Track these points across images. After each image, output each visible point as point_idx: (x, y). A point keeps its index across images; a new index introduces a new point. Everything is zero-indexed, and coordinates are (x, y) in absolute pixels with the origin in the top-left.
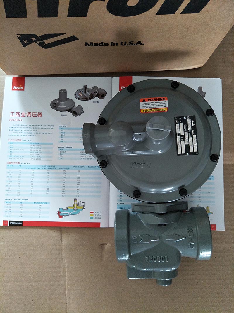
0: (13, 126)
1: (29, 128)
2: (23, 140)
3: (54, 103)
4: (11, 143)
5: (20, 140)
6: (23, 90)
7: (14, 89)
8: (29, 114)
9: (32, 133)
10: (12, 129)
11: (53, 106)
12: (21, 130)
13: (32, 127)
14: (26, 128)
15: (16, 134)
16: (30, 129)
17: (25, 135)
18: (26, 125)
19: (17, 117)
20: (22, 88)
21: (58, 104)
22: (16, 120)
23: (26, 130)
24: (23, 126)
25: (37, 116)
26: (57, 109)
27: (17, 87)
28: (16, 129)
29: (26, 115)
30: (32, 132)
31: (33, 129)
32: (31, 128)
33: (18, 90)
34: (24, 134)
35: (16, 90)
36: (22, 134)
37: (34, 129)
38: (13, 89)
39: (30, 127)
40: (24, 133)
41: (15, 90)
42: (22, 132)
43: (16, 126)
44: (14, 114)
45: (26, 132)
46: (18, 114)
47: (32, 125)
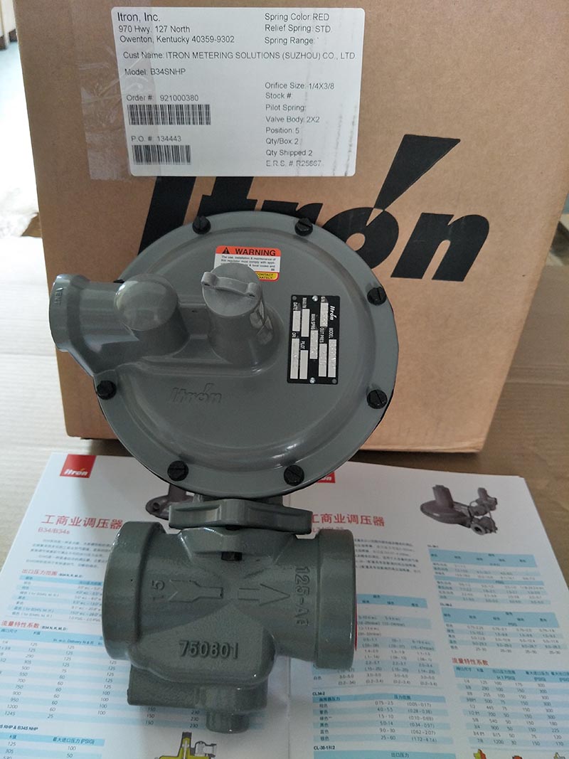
0: (44, 544)
1: (84, 549)
2: (61, 575)
3: (156, 504)
4: (27, 578)
5: (55, 573)
6: (87, 476)
7: (66, 473)
8: (91, 522)
9: (88, 560)
10: (39, 548)
11: (149, 509)
12: (63, 553)
13: (92, 548)
14: (76, 548)
15: (48, 560)
16: (85, 552)
17: (68, 564)
18: (78, 543)
19: (60, 526)
20: (86, 473)
21: (165, 506)
22: (55, 531)
23: (74, 553)
24: (67, 545)
25: (109, 526)
26: (161, 515)
27: (74, 472)
28: (50, 549)
29: (82, 523)
30: (88, 558)
31: (91, 551)
32: (88, 549)
33: (75, 475)
34: (67, 561)
35: (70, 475)
36: (63, 561)
37: (95, 553)
38: (62, 474)
39: (87, 547)
40: (69, 559)
41: (67, 475)
42: (64, 556)
43: (52, 544)
44: (53, 520)
45: (76, 557)
46: (62, 520)
47: (93, 544)
